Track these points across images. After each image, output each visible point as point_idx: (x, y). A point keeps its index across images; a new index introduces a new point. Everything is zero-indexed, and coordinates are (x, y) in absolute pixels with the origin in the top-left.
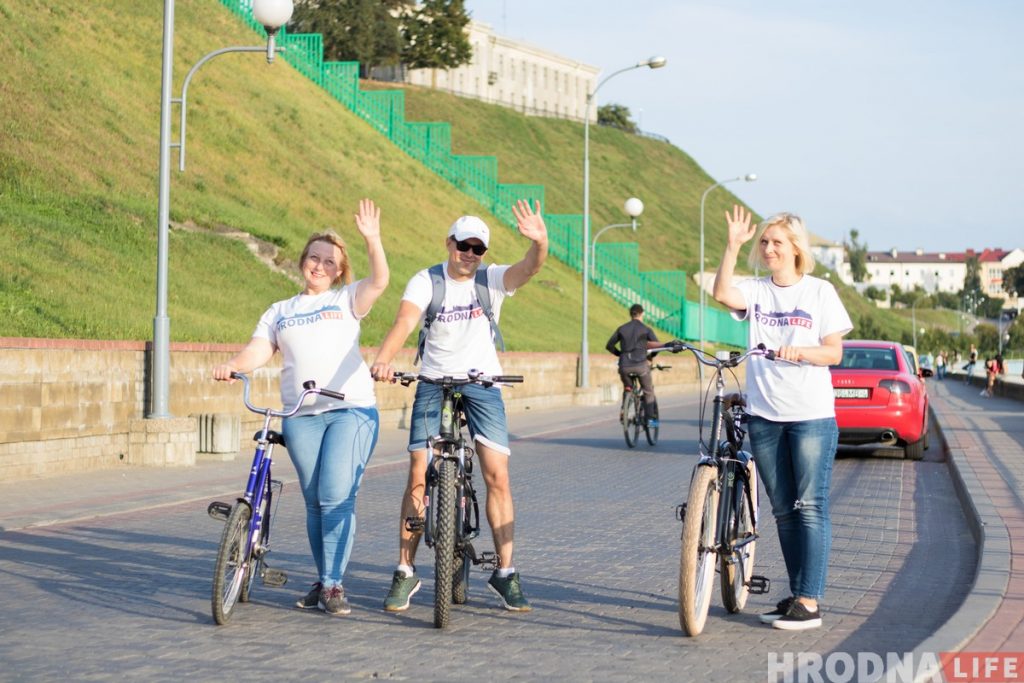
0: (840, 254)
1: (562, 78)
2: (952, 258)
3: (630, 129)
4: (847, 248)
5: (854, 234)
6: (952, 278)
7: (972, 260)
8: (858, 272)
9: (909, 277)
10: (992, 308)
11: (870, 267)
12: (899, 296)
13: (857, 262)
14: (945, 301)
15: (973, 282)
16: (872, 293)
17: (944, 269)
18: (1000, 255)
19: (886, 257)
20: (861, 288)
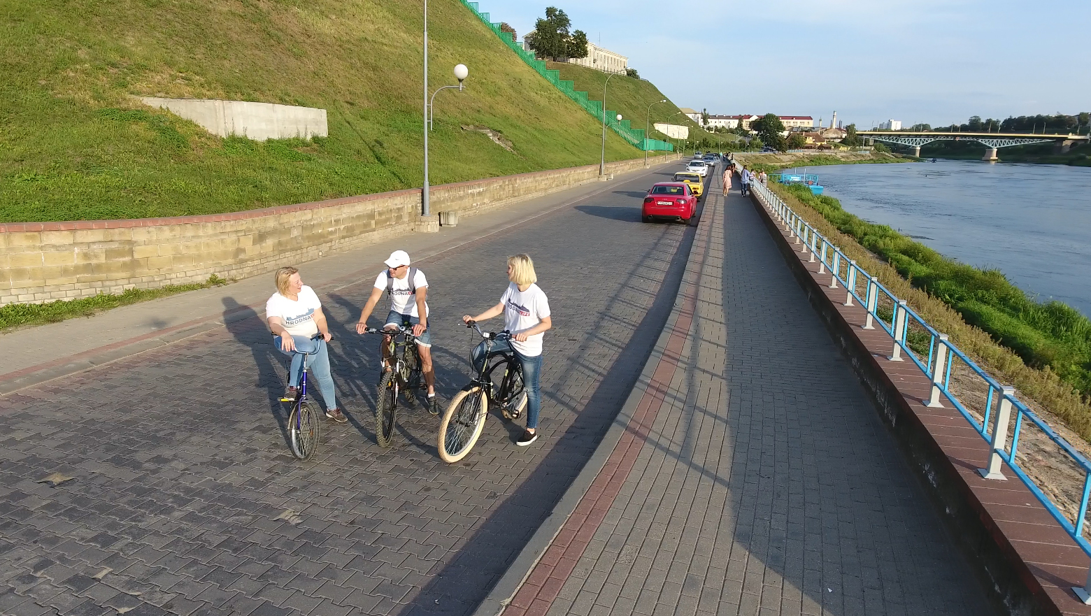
0: (700, 116)
1: (616, 61)
2: (734, 118)
3: (637, 77)
4: (702, 114)
5: (705, 110)
6: (734, 124)
7: (740, 118)
8: (705, 122)
9: (721, 123)
10: (745, 134)
11: (709, 120)
12: (717, 129)
13: (705, 118)
14: (731, 131)
15: (740, 125)
16: (709, 129)
17: (731, 121)
18: (749, 117)
19: (714, 117)
20: (705, 127)
